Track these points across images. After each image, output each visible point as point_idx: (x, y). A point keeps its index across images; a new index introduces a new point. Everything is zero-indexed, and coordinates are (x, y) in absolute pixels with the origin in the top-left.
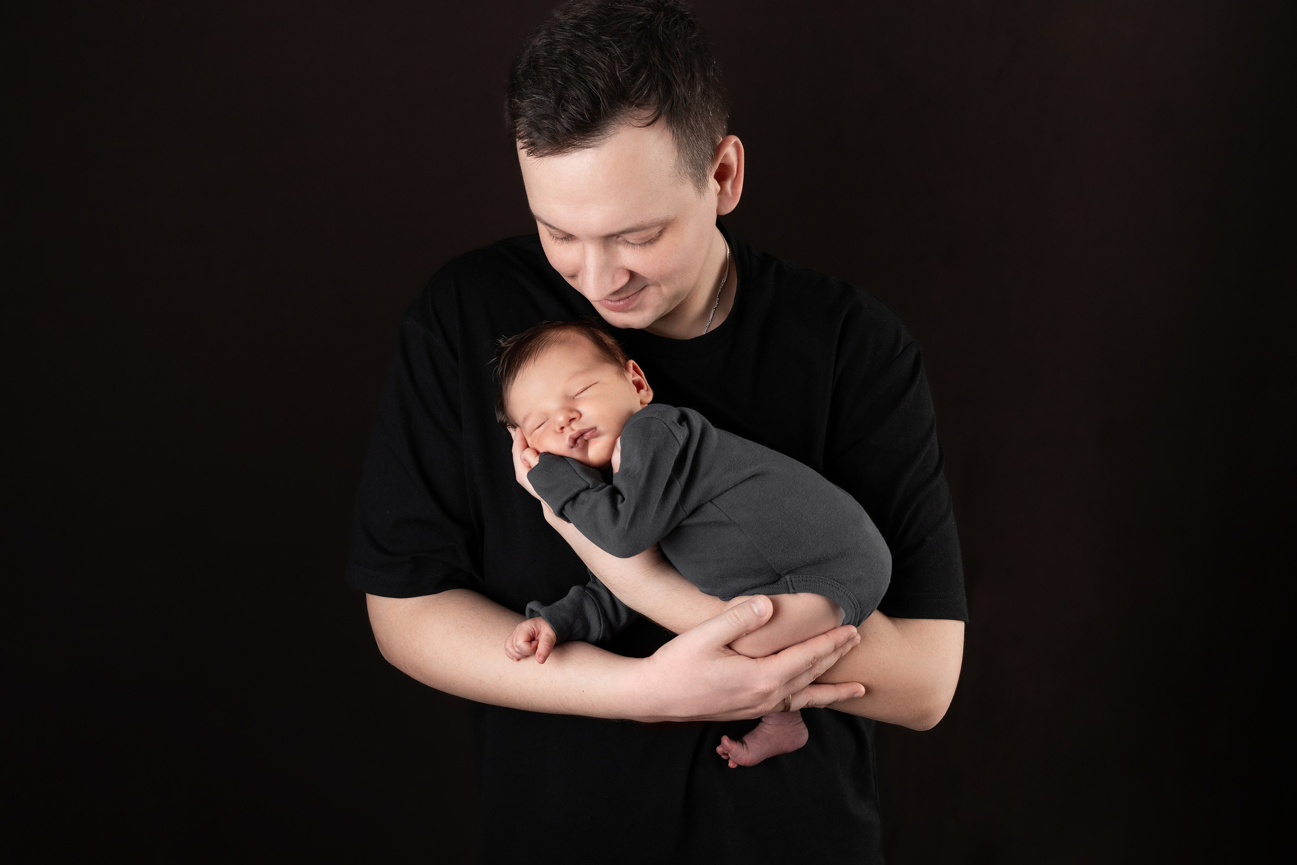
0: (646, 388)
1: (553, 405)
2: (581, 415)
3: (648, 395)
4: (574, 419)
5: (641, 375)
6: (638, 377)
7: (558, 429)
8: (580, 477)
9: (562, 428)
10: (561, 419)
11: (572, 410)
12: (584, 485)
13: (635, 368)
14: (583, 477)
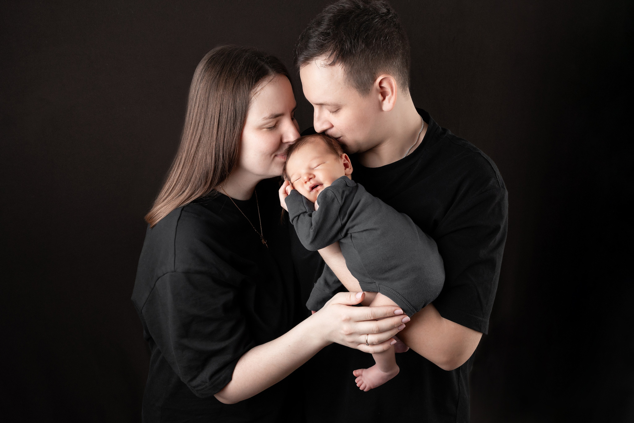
0: (350, 167)
1: (303, 171)
2: (315, 176)
3: (350, 170)
4: (311, 178)
5: (349, 161)
6: (347, 162)
7: (304, 182)
8: (304, 206)
9: (306, 182)
10: (305, 178)
11: (310, 174)
12: (304, 210)
13: (346, 157)
14: (305, 206)
